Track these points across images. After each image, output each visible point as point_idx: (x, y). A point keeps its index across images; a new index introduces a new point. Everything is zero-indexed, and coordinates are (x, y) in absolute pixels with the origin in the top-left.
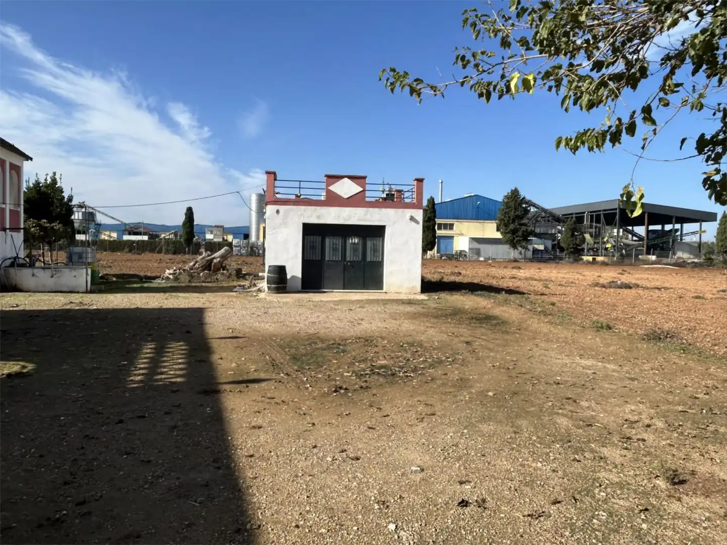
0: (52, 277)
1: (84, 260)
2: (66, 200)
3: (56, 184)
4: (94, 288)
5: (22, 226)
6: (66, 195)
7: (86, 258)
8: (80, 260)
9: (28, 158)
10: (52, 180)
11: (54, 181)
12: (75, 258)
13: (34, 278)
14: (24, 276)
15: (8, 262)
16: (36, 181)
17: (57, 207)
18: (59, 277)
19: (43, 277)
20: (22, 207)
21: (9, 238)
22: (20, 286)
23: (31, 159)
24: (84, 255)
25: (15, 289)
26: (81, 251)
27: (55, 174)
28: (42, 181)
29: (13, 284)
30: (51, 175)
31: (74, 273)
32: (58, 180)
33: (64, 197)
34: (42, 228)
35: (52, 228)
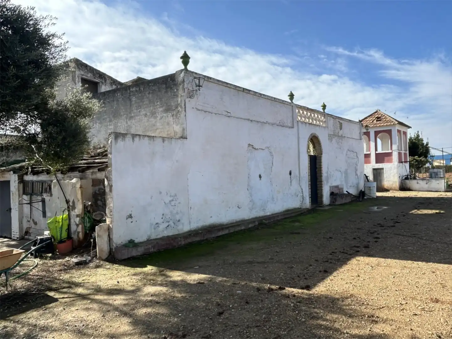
0: (427, 184)
1: (439, 176)
2: (425, 144)
3: (419, 137)
4: (448, 190)
5: (408, 160)
6: (425, 142)
7: (440, 175)
8: (437, 176)
9: (409, 127)
10: (417, 135)
11: (418, 136)
12: (433, 175)
13: (418, 184)
14: (412, 184)
15: (404, 178)
16: (410, 137)
17: (421, 149)
18: (430, 184)
19: (423, 184)
20: (408, 151)
21: (404, 166)
22: (411, 188)
23: (411, 127)
24: (439, 173)
25: (409, 190)
26: (437, 171)
27: (418, 132)
28: (413, 136)
29: (408, 187)
30: (417, 133)
31: (438, 182)
32: (420, 135)
33: (424, 144)
34: (417, 161)
35: (421, 160)
